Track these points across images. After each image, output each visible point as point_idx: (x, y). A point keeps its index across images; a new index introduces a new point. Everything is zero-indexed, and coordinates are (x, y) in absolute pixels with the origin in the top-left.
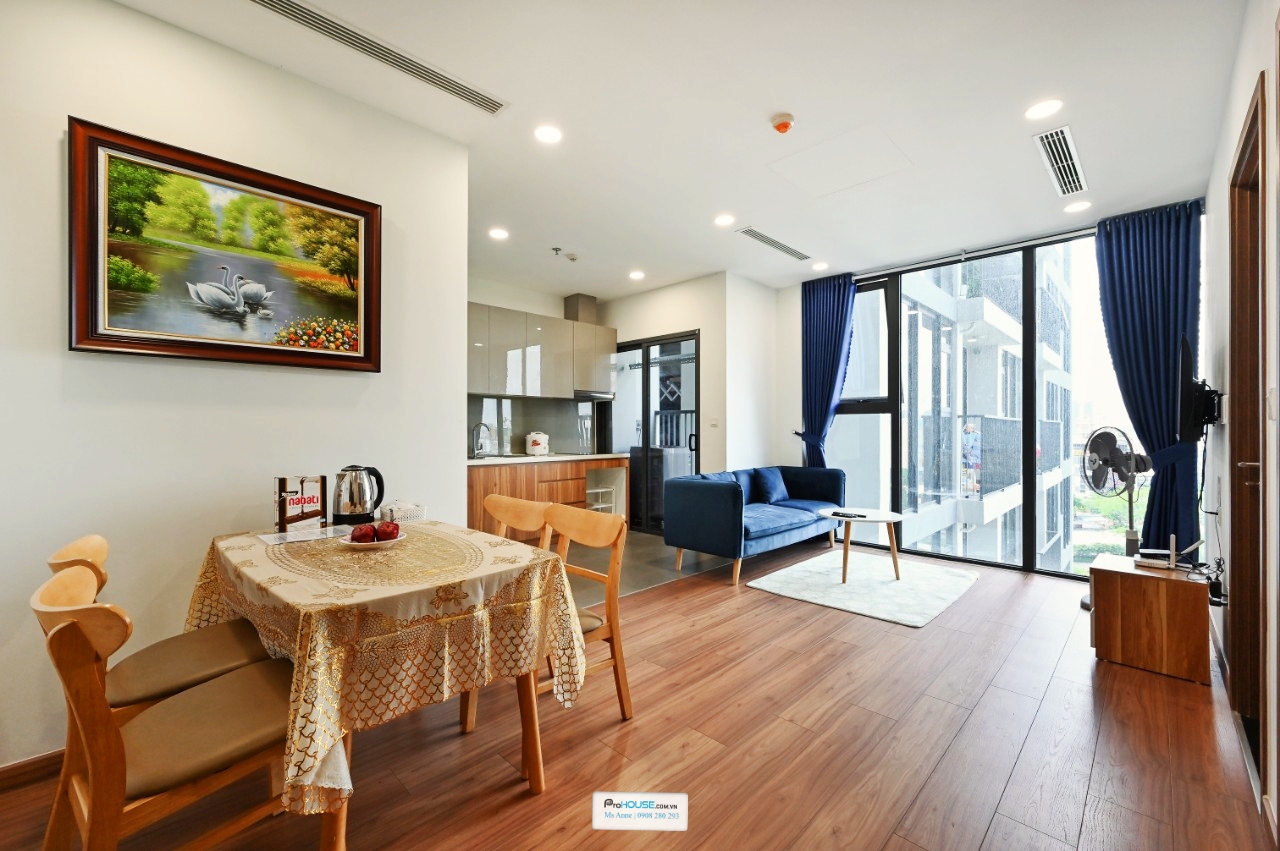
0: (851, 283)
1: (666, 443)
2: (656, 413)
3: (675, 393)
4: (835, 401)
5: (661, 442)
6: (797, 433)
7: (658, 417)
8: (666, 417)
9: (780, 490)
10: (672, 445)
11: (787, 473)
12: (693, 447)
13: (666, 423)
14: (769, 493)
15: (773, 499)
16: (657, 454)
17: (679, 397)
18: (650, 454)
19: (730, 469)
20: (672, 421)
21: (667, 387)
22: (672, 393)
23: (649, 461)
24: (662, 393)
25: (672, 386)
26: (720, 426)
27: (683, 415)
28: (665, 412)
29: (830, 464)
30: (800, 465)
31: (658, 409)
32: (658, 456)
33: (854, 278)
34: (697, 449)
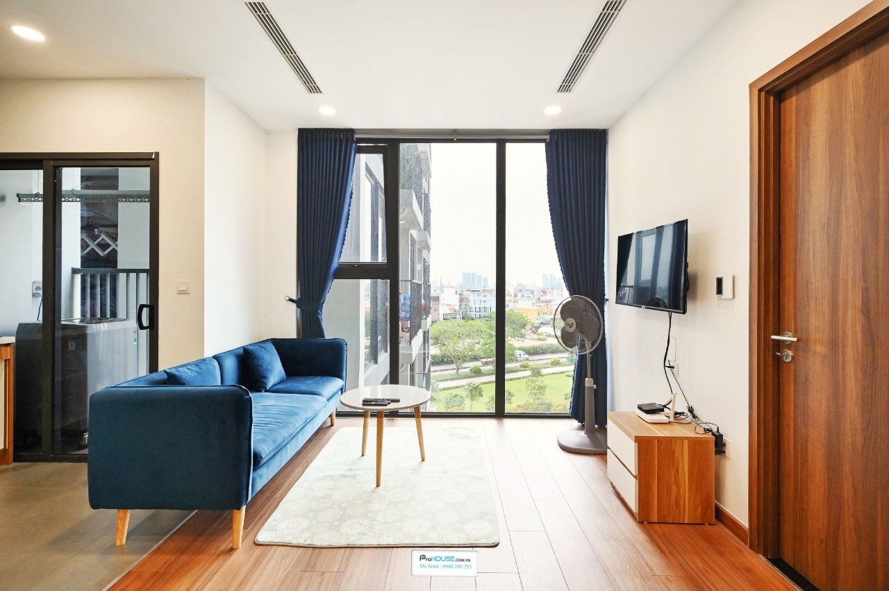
0: (353, 141)
1: (93, 315)
2: (74, 271)
3: (109, 246)
4: (335, 265)
5: (83, 314)
6: (291, 300)
7: (78, 278)
8: (93, 277)
9: (275, 370)
10: (103, 318)
11: (280, 345)
12: (145, 323)
13: (93, 287)
14: (265, 377)
15: (270, 384)
16: (74, 333)
17: (114, 252)
18: (58, 334)
19: (209, 353)
20: (103, 285)
21: (94, 238)
22: (104, 246)
23: (58, 346)
24: (84, 245)
25: (103, 236)
26: (194, 293)
27: (122, 276)
28: (93, 270)
29: (329, 334)
30: (295, 336)
31: (78, 265)
32: (79, 337)
33: (357, 136)
34: (153, 327)
